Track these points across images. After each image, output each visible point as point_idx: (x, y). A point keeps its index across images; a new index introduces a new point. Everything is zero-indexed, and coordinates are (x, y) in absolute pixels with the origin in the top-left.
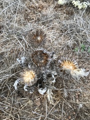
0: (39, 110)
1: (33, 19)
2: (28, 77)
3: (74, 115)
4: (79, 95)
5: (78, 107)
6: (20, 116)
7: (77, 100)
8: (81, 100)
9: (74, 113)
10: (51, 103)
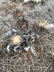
0: (27, 63)
1: (11, 13)
2: (16, 40)
3: (51, 61)
4: (50, 48)
5: (52, 55)
6: (15, 70)
7: (50, 51)
8: (52, 51)
9: (51, 60)
10: (35, 55)
